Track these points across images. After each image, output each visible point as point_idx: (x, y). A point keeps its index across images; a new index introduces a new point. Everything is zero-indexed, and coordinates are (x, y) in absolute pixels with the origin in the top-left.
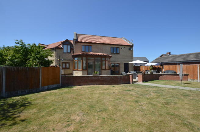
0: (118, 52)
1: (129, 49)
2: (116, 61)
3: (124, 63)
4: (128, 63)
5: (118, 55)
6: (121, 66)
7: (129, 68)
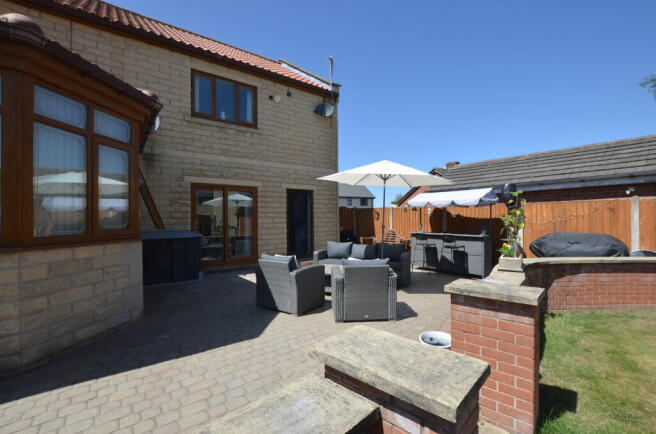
0: (249, 119)
1: (315, 112)
2: (236, 176)
3: (288, 190)
4: (311, 192)
5: (248, 135)
6: (269, 210)
7: (315, 220)
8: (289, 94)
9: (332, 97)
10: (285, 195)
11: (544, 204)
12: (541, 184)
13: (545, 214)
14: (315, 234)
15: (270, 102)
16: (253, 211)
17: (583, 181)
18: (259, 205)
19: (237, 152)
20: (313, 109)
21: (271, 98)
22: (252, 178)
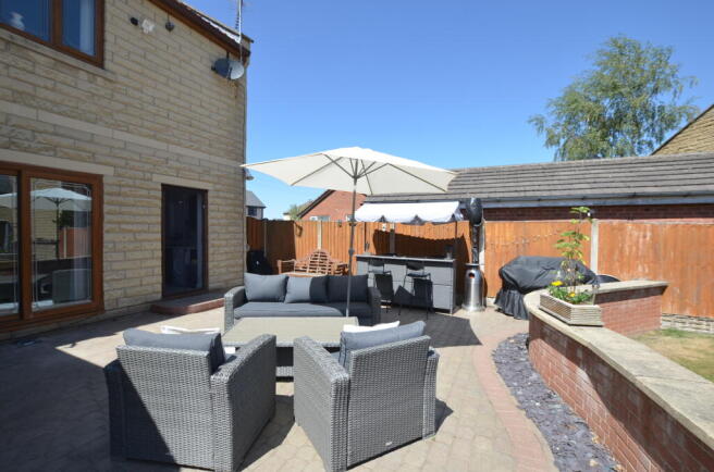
1: (213, 69)
2: (53, 149)
3: (163, 185)
4: (204, 192)
5: (83, 75)
6: (127, 218)
7: (211, 236)
8: (169, 27)
9: (240, 53)
10: (159, 194)
11: (507, 223)
12: (498, 201)
13: (508, 235)
14: (210, 258)
15: (131, 27)
16: (94, 219)
17: (539, 200)
18: (106, 208)
19: (54, 103)
20: (210, 65)
21: (134, 22)
22: (93, 158)
